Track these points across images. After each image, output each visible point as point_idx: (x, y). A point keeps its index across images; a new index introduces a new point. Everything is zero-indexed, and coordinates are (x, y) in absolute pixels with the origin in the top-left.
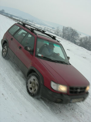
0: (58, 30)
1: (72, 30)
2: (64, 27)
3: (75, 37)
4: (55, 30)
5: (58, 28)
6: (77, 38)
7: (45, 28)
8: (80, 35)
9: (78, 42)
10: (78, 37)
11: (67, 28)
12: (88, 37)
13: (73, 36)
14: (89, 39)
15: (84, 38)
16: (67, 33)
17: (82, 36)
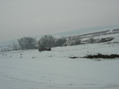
0: (15, 45)
1: (27, 38)
2: (18, 40)
3: (32, 43)
4: (12, 46)
5: (13, 43)
6: (35, 43)
7: (2, 49)
8: (36, 39)
9: (38, 46)
10: (36, 41)
11: (22, 39)
12: (44, 37)
13: (30, 44)
14: (45, 38)
15: (41, 40)
16: (24, 44)
17: (38, 39)
